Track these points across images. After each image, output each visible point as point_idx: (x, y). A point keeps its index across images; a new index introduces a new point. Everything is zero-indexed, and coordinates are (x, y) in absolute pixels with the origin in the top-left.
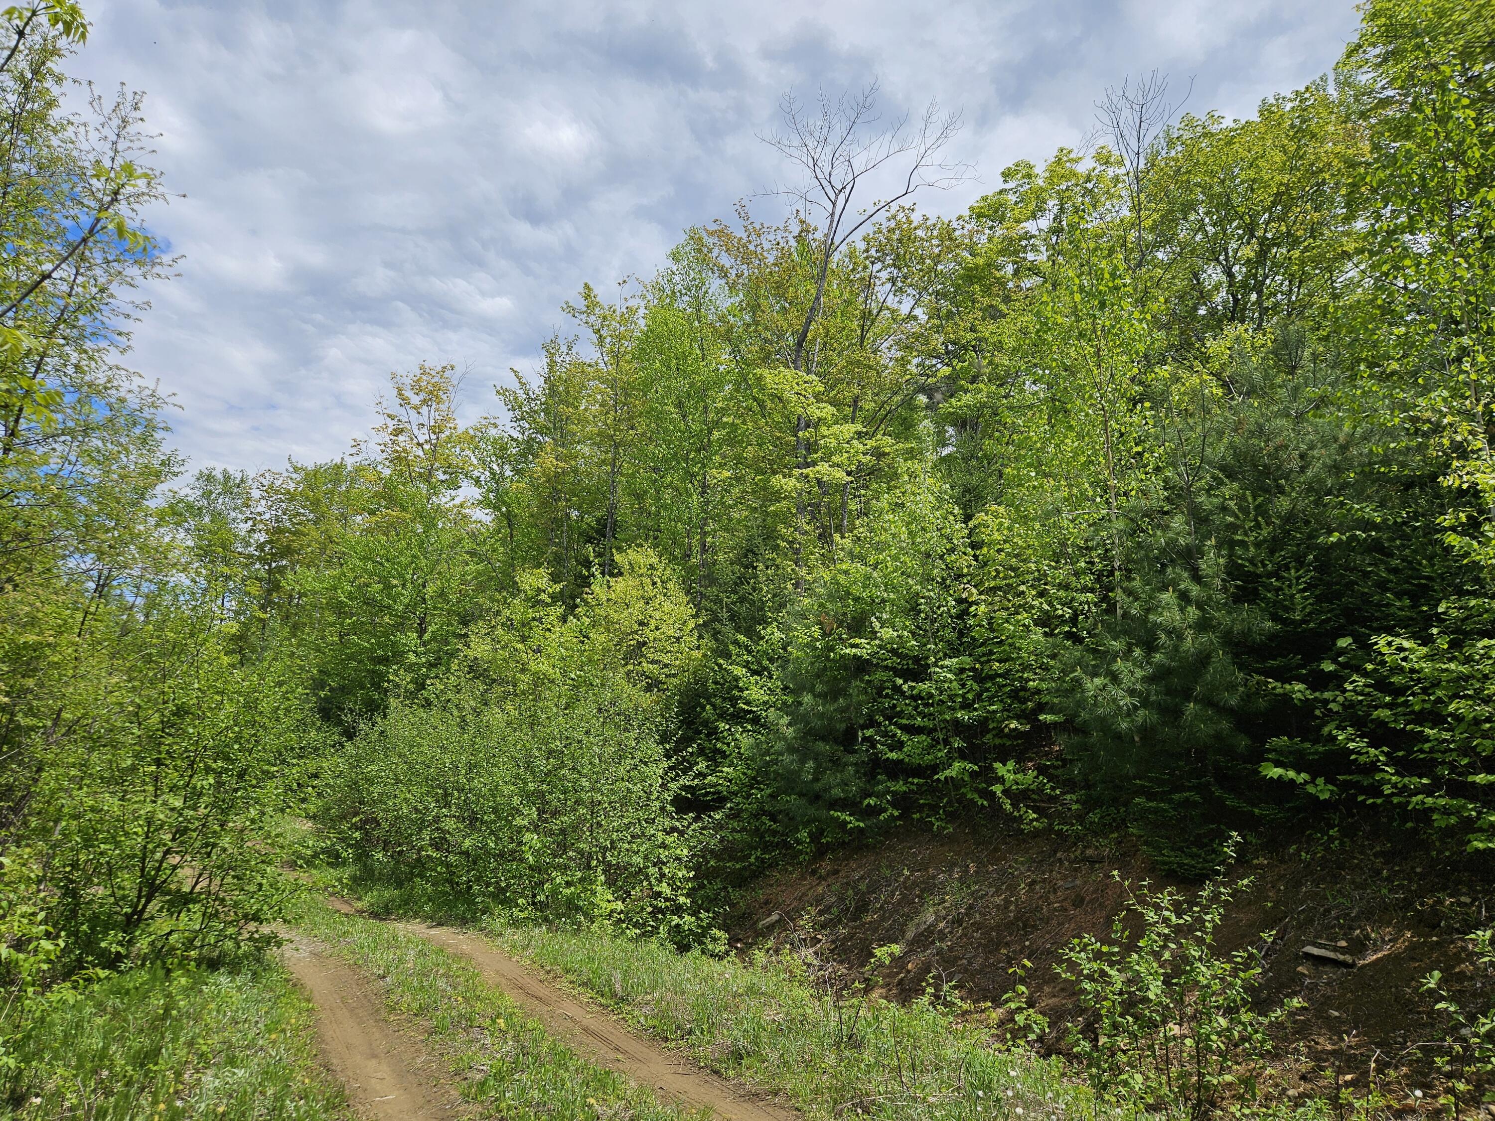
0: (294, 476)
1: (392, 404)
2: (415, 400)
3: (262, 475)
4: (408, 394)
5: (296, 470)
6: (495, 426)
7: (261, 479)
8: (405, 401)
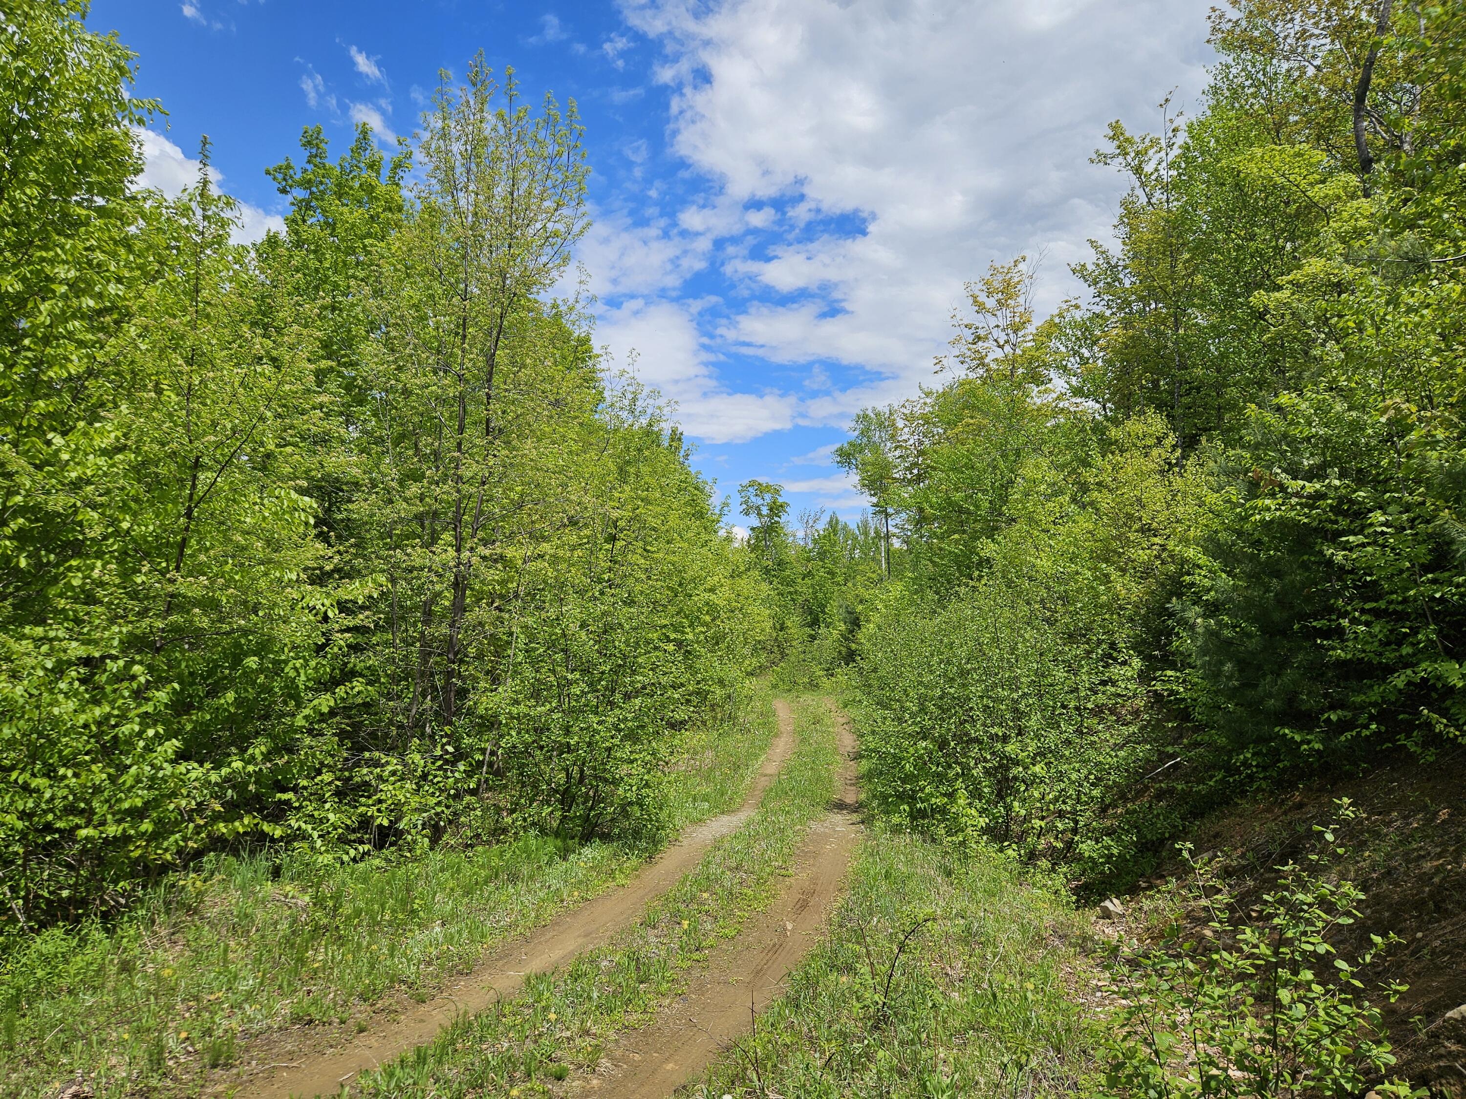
0: (928, 401)
1: (969, 315)
2: (991, 303)
3: (903, 406)
4: (982, 298)
5: (928, 394)
6: (1077, 307)
7: (904, 410)
8: (981, 308)
